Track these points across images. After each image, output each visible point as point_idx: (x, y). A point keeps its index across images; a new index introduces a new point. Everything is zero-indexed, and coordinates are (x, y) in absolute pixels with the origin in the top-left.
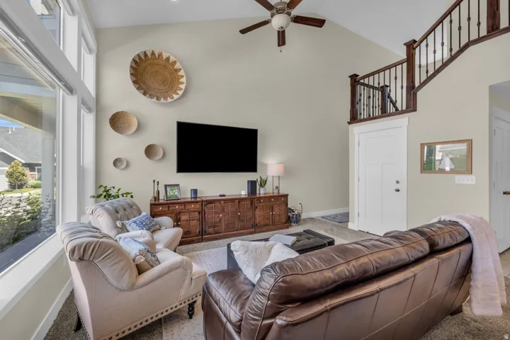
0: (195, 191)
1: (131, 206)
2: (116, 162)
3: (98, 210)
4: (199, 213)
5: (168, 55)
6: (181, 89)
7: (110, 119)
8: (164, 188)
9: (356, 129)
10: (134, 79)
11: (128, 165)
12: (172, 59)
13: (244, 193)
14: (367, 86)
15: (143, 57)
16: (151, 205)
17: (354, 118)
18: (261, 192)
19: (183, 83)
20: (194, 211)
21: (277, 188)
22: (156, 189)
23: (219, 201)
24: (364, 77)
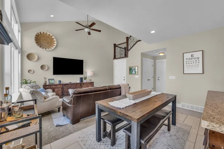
0: (60, 81)
1: (37, 86)
2: (29, 71)
3: (27, 87)
4: (62, 88)
5: (49, 33)
6: (54, 46)
7: (27, 56)
8: (48, 80)
9: (116, 61)
10: (36, 41)
11: (34, 72)
12: (51, 35)
13: (78, 82)
14: (119, 47)
15: (39, 34)
16: (44, 86)
17: (115, 58)
18: (84, 81)
19: (55, 43)
20: (60, 88)
21: (90, 80)
22: (45, 81)
23: (69, 84)
24: (118, 45)
